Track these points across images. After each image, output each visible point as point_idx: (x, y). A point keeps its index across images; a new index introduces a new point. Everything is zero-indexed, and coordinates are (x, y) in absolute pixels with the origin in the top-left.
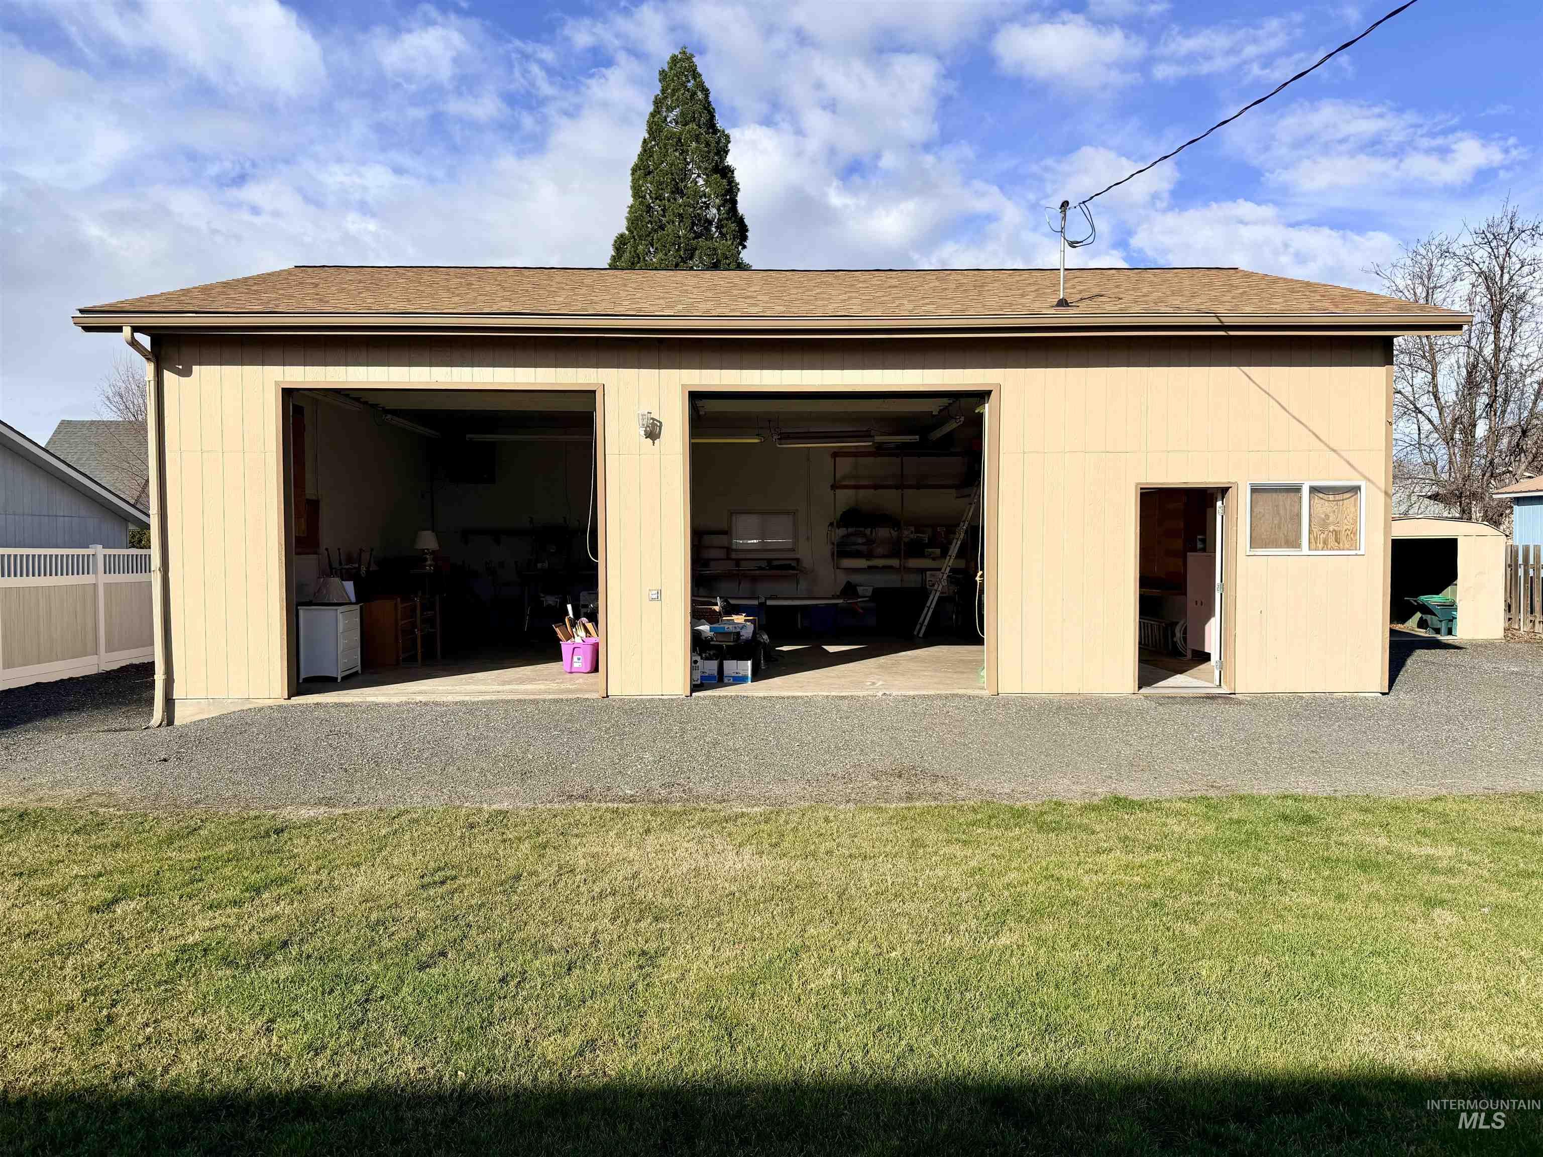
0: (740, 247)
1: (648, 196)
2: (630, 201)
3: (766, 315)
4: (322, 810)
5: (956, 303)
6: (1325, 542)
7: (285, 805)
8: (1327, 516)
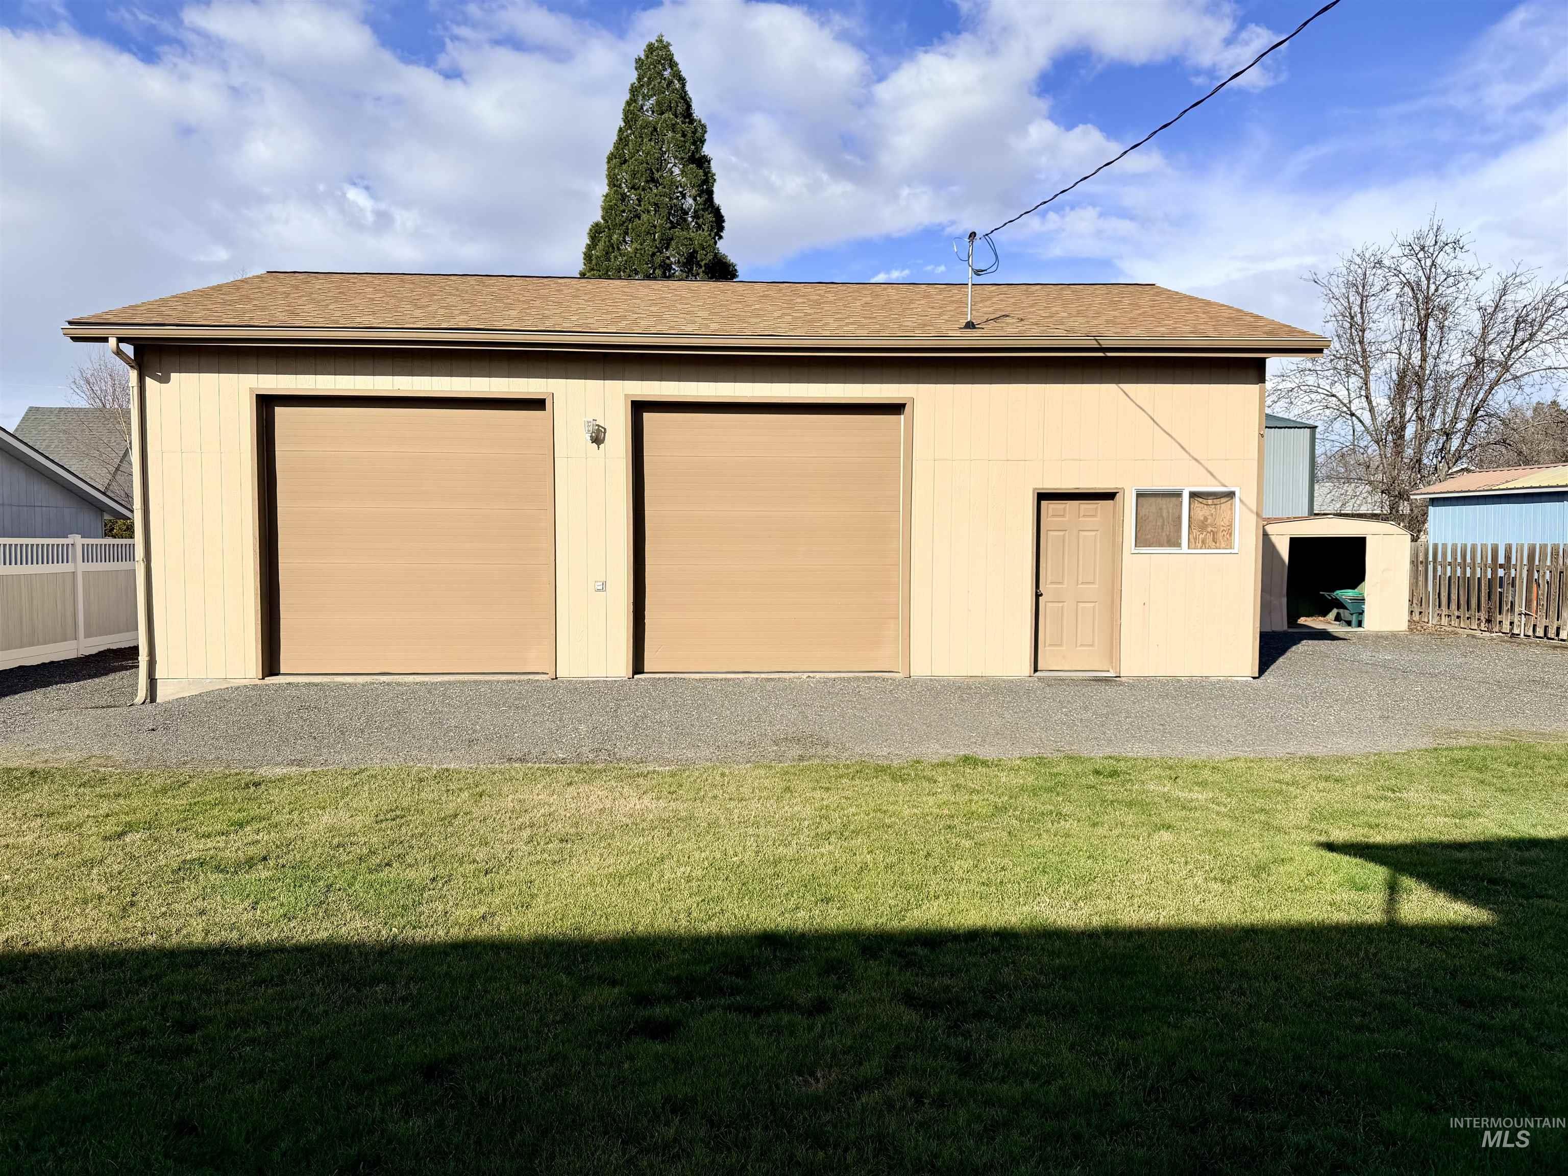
0: (717, 238)
1: (623, 185)
2: (605, 189)
3: (700, 333)
4: (294, 769)
5: (876, 323)
6: (1203, 542)
7: (261, 765)
8: (1206, 519)
